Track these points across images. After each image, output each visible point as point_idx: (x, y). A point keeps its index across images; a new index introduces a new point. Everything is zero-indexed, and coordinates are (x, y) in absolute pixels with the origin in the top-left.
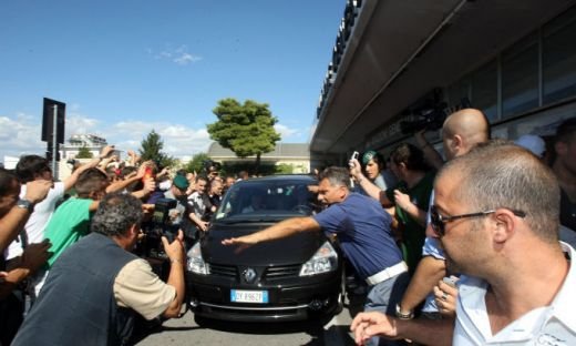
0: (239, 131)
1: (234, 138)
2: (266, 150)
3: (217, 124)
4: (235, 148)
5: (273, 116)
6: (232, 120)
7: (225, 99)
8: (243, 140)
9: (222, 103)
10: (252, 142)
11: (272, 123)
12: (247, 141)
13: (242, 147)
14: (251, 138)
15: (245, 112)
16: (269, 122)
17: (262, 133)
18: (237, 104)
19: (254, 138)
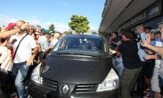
0: (77, 25)
1: (76, 27)
2: (85, 31)
3: (71, 23)
4: (76, 30)
5: (88, 21)
6: (75, 22)
7: (74, 15)
8: (78, 28)
9: (73, 16)
10: (81, 29)
11: (88, 23)
12: (80, 28)
13: (78, 30)
14: (81, 27)
15: (80, 19)
16: (87, 23)
17: (84, 26)
18: (77, 17)
19: (82, 27)
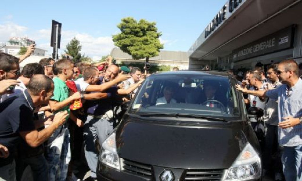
0: (135, 41)
1: (132, 46)
2: (153, 55)
3: (120, 36)
4: (132, 53)
5: (158, 32)
6: (130, 33)
7: (126, 18)
8: (137, 48)
9: (125, 21)
10: (144, 49)
11: (158, 36)
12: (140, 49)
13: (137, 52)
14: (143, 46)
15: (140, 28)
16: (156, 35)
17: (151, 43)
18: (134, 22)
19: (145, 46)
